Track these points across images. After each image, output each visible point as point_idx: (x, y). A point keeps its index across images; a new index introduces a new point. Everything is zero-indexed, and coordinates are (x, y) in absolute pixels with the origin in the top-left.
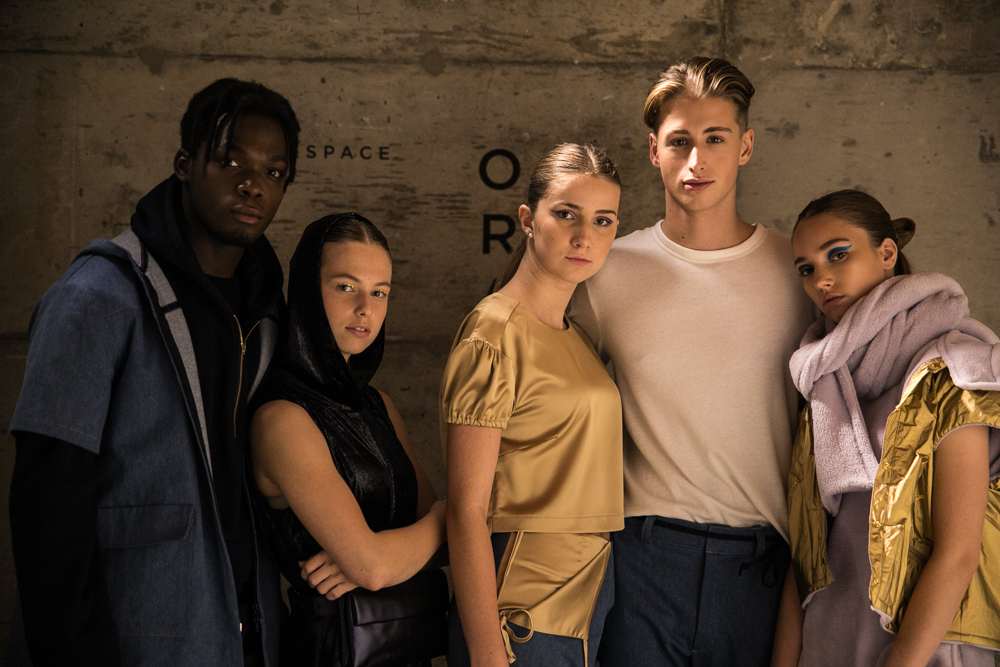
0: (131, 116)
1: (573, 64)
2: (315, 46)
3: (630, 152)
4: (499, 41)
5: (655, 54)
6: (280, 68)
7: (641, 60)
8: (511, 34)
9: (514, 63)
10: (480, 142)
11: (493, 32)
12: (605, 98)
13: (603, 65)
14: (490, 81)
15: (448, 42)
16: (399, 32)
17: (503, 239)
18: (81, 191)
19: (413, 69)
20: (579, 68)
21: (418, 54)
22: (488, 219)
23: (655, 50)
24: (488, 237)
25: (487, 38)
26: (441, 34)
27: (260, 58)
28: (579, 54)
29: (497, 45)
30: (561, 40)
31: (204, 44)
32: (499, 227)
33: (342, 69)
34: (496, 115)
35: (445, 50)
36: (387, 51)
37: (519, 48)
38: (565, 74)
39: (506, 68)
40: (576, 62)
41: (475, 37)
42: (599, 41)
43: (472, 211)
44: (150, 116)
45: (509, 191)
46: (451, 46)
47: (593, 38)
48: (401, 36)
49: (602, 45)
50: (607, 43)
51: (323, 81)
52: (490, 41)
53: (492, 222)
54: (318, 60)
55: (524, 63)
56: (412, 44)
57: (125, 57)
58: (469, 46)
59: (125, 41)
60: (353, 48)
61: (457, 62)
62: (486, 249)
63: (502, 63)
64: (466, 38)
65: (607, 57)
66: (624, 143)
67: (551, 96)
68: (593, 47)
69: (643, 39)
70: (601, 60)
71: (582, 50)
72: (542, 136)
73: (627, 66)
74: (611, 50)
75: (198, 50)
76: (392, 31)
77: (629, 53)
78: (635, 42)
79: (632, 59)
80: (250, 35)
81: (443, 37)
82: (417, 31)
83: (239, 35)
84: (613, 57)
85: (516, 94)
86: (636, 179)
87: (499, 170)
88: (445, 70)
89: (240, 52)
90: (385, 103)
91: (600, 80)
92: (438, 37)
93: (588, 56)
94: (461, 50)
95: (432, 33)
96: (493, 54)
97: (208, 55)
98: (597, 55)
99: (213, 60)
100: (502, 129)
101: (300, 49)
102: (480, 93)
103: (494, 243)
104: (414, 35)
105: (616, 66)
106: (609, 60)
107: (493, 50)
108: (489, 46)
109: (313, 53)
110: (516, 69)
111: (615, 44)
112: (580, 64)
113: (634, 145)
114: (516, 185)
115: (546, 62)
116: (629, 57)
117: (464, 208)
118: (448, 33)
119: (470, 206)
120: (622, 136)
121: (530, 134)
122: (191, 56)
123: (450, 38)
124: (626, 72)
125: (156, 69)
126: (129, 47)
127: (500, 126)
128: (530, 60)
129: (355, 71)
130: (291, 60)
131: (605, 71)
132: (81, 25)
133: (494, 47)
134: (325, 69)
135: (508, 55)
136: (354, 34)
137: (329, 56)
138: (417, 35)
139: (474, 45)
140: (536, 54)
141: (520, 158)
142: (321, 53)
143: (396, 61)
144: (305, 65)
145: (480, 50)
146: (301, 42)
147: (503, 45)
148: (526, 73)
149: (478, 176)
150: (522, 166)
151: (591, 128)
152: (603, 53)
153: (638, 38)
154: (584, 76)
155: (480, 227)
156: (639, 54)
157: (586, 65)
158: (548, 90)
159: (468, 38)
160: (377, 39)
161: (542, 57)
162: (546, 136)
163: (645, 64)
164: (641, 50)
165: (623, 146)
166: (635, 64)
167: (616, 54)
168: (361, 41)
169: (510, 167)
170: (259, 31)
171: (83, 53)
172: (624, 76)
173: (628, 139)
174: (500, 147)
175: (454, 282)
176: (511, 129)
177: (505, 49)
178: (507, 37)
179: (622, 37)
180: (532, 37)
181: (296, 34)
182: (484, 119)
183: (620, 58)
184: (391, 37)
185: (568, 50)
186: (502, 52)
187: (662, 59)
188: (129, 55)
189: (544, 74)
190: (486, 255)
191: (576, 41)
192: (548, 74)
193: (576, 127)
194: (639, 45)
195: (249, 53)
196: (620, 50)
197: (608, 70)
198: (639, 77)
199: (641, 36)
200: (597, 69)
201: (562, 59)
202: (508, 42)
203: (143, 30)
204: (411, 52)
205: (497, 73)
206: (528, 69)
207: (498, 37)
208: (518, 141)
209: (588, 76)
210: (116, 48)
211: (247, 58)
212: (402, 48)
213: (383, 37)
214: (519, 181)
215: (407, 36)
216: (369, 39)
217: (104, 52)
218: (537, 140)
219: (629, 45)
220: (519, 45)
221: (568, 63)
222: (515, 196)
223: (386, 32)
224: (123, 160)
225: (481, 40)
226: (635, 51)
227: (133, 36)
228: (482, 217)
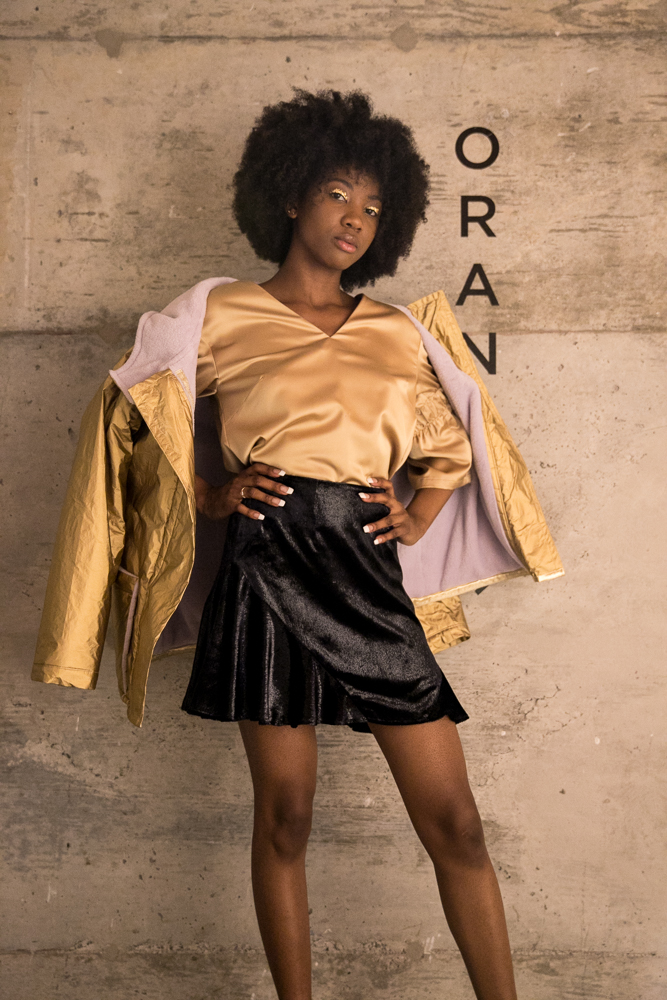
0: (88, 101)
1: (555, 36)
2: (279, 24)
3: (619, 126)
4: (475, 14)
5: (643, 23)
6: (243, 48)
7: (626, 30)
8: (487, 6)
9: (492, 36)
10: (456, 120)
11: (468, 5)
12: (589, 71)
13: (586, 36)
14: (465, 55)
15: (420, 16)
16: (368, 7)
17: (482, 221)
18: (36, 179)
19: (382, 45)
20: (560, 40)
21: (388, 29)
22: (465, 200)
23: (640, 19)
24: (466, 219)
25: (461, 11)
26: (413, 8)
27: (222, 38)
28: (560, 25)
29: (473, 18)
30: (540, 11)
31: (163, 26)
32: (477, 209)
33: (309, 47)
34: (472, 91)
35: (416, 24)
36: (355, 27)
37: (497, 21)
38: (545, 46)
39: (482, 42)
40: (558, 33)
41: (449, 10)
42: (581, 11)
43: (449, 193)
44: (107, 100)
45: (487, 170)
46: (423, 20)
47: (575, 8)
48: (371, 11)
49: (585, 15)
50: (590, 13)
51: (288, 60)
52: (464, 15)
53: (470, 204)
54: (284, 38)
55: (502, 36)
56: (382, 20)
57: (81, 40)
58: (443, 20)
59: (82, 24)
60: (319, 26)
61: (430, 37)
62: (465, 233)
63: (477, 36)
64: (439, 12)
65: (591, 27)
66: (611, 117)
67: (530, 70)
68: (575, 18)
69: (628, 8)
70: (584, 30)
71: (564, 21)
72: (521, 112)
73: (612, 36)
74: (594, 20)
75: (157, 32)
76: (361, 7)
77: (614, 23)
78: (621, 11)
79: (618, 29)
80: (211, 15)
81: (415, 11)
82: (386, 6)
83: (199, 15)
84: (597, 27)
85: (494, 68)
86: (625, 155)
87: (478, 148)
88: (418, 45)
89: (200, 32)
90: (354, 81)
91: (584, 51)
92: (409, 11)
93: (570, 28)
94: (434, 25)
95: (402, 8)
96: (469, 28)
97: (168, 37)
98: (579, 25)
99: (172, 41)
100: (479, 106)
101: (264, 28)
102: (455, 69)
103: (472, 226)
104: (384, 11)
105: (599, 36)
106: (593, 31)
107: (468, 23)
108: (464, 19)
109: (278, 32)
110: (493, 42)
111: (600, 14)
112: (561, 36)
113: (621, 120)
114: (494, 164)
115: (525, 35)
116: (614, 26)
117: (440, 189)
118: (420, 7)
119: (446, 187)
120: (608, 110)
121: (509, 110)
122: (150, 37)
123: (422, 12)
124: (612, 42)
125: (114, 52)
126: (85, 30)
127: (477, 103)
128: (507, 33)
129: (322, 49)
130: (254, 39)
131: (589, 42)
132: (37, 9)
133: (469, 20)
134: (290, 47)
135: (484, 29)
136: (321, 11)
137: (294, 35)
138: (387, 10)
139: (448, 19)
140: (514, 27)
141: (499, 135)
142: (286, 32)
143: (364, 38)
144: (269, 44)
145: (454, 24)
146: (264, 20)
147: (478, 18)
148: (504, 47)
149: (455, 155)
150: (501, 144)
151: (575, 103)
152: (586, 23)
153: (623, 7)
154: (566, 48)
155: (458, 208)
156: (624, 24)
157: (569, 36)
158: (528, 64)
159: (441, 12)
160: (344, 16)
161: (521, 30)
162: (527, 111)
163: (631, 34)
164: (627, 20)
165: (610, 121)
166: (620, 34)
167: (599, 24)
168: (328, 18)
169: (489, 145)
170: (221, 10)
171: (38, 38)
172: (609, 46)
173: (616, 113)
174: (477, 125)
175: (430, 267)
176: (489, 105)
177: (480, 23)
178: (482, 10)
179: (606, 5)
180: (510, 8)
181: (259, 13)
182: (460, 96)
183: (605, 29)
184: (360, 12)
185: (548, 22)
186: (478, 26)
187: (650, 28)
188: (85, 39)
189: (523, 47)
190: (465, 238)
191: (557, 12)
192: (528, 47)
193: (559, 101)
194: (624, 13)
195: (209, 33)
196: (605, 19)
197: (591, 41)
198: (626, 48)
199: (626, 4)
200: (579, 40)
201: (542, 31)
202: (483, 15)
203: (100, 12)
204: (380, 28)
205: (473, 47)
206: (506, 42)
207: (472, 10)
208: (496, 118)
209: (570, 48)
210: (72, 32)
211: (209, 38)
212: (372, 24)
213: (353, 13)
214: (498, 159)
215: (377, 11)
216: (337, 15)
217: (60, 36)
218: (516, 117)
219: (613, 13)
220: (495, 17)
221: (548, 35)
222: (494, 176)
223: (354, 7)
224: (79, 146)
225: (456, 13)
226: (621, 20)
227: (90, 19)
228: (459, 198)
